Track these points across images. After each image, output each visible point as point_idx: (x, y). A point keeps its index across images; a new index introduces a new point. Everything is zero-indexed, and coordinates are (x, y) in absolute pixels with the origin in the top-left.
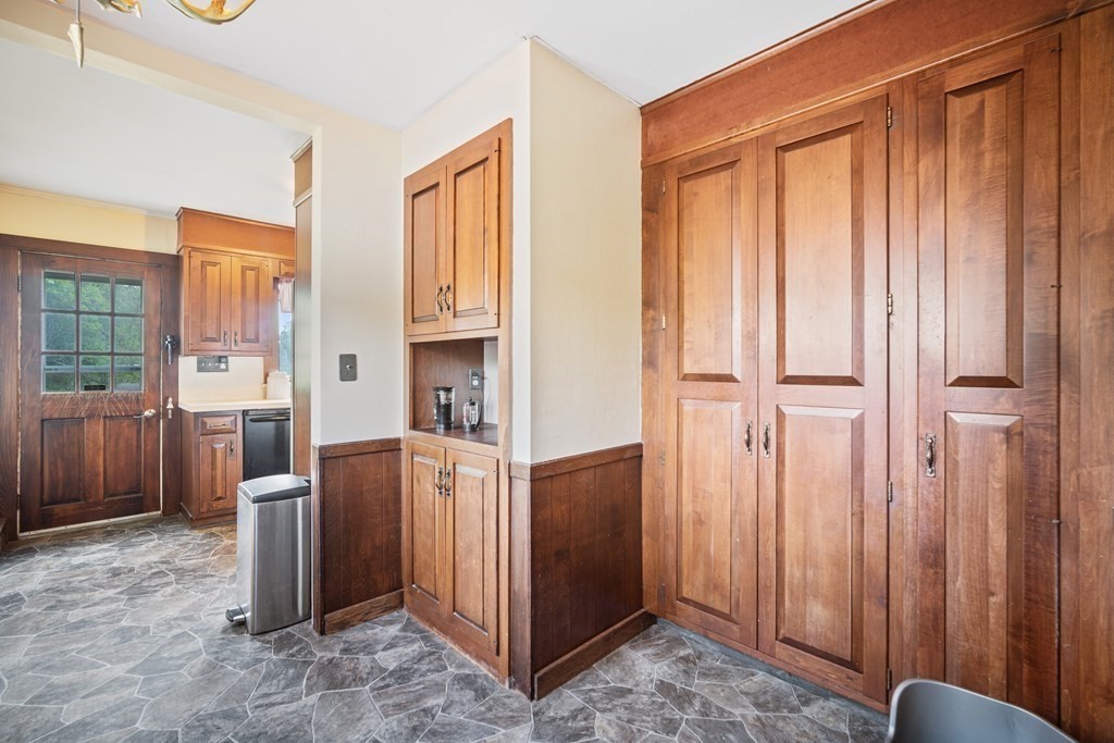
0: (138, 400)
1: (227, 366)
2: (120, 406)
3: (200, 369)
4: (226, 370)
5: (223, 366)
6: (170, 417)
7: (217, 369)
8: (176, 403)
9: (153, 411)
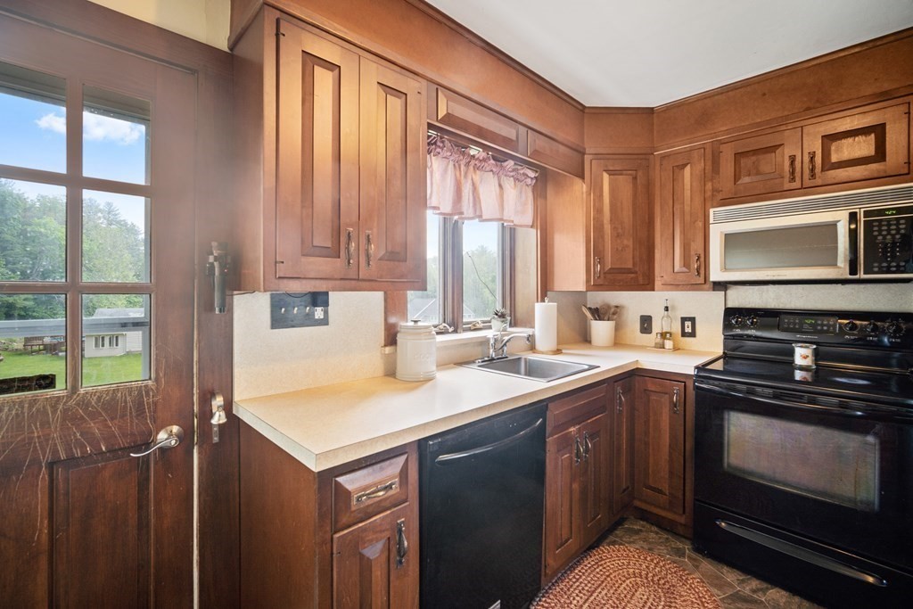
0: (140, 406)
1: (326, 313)
2: (95, 427)
3: (278, 321)
4: (325, 322)
5: (319, 313)
6: (216, 439)
7: (309, 321)
8: (228, 407)
9: (175, 429)
